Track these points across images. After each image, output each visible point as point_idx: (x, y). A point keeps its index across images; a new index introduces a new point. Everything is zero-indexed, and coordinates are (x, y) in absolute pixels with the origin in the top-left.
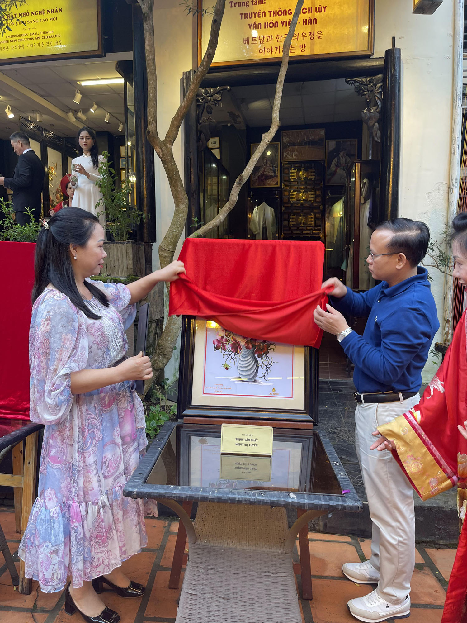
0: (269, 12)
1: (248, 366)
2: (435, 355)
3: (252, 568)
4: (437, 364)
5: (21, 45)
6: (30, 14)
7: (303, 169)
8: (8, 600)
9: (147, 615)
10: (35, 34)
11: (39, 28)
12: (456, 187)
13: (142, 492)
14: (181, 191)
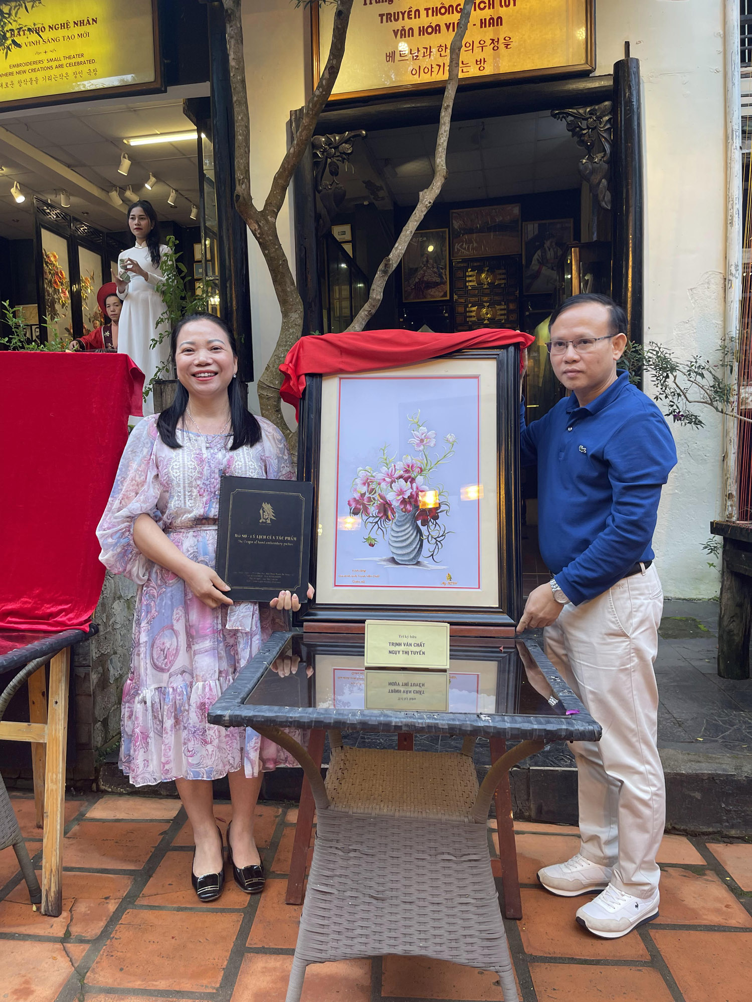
0: (425, 9)
1: (405, 540)
2: (711, 552)
3: (421, 848)
4: (714, 566)
5: (34, 79)
6: (47, 28)
7: (486, 269)
8: (24, 925)
9: (251, 944)
10: (55, 60)
11: (61, 50)
12: (737, 278)
13: (238, 715)
14: (291, 292)
